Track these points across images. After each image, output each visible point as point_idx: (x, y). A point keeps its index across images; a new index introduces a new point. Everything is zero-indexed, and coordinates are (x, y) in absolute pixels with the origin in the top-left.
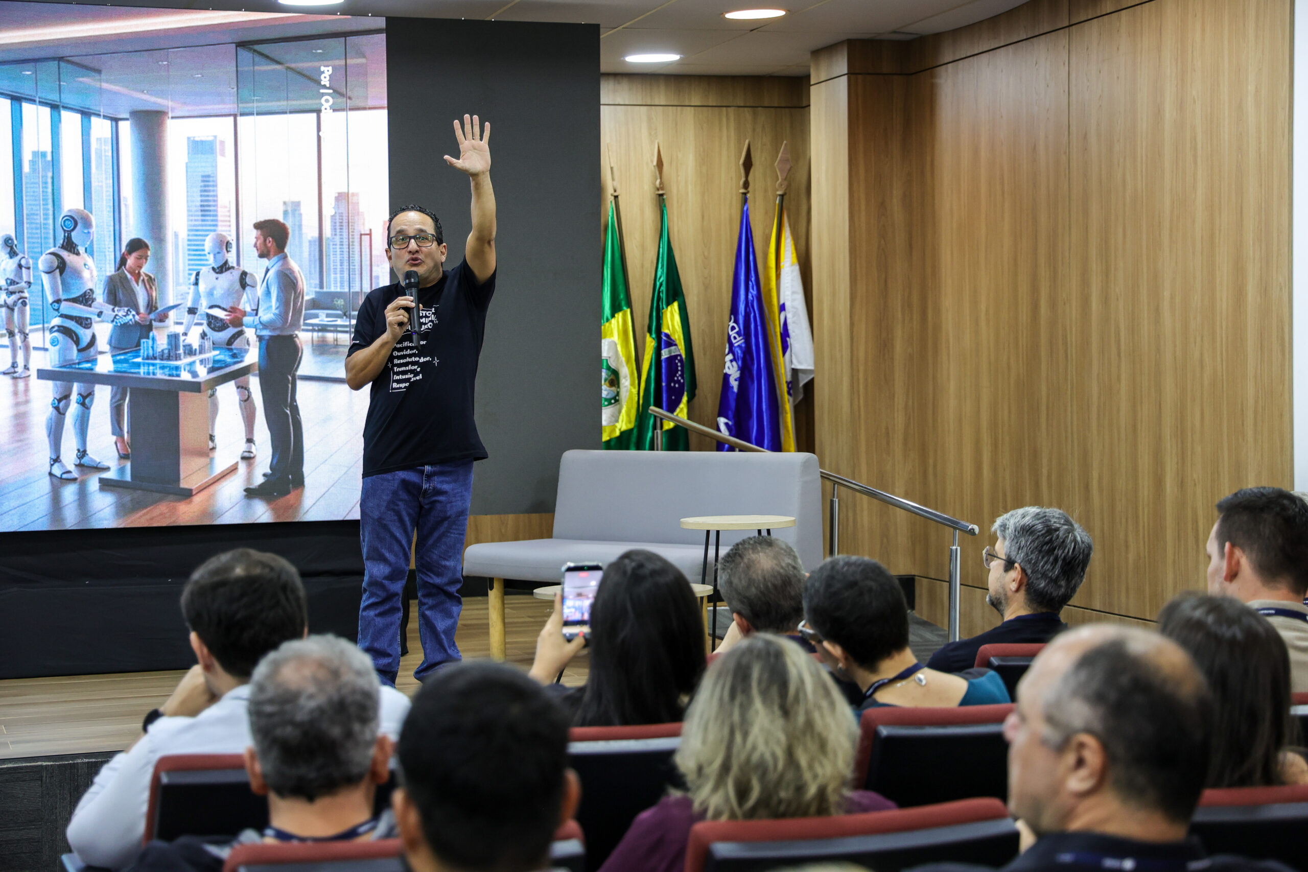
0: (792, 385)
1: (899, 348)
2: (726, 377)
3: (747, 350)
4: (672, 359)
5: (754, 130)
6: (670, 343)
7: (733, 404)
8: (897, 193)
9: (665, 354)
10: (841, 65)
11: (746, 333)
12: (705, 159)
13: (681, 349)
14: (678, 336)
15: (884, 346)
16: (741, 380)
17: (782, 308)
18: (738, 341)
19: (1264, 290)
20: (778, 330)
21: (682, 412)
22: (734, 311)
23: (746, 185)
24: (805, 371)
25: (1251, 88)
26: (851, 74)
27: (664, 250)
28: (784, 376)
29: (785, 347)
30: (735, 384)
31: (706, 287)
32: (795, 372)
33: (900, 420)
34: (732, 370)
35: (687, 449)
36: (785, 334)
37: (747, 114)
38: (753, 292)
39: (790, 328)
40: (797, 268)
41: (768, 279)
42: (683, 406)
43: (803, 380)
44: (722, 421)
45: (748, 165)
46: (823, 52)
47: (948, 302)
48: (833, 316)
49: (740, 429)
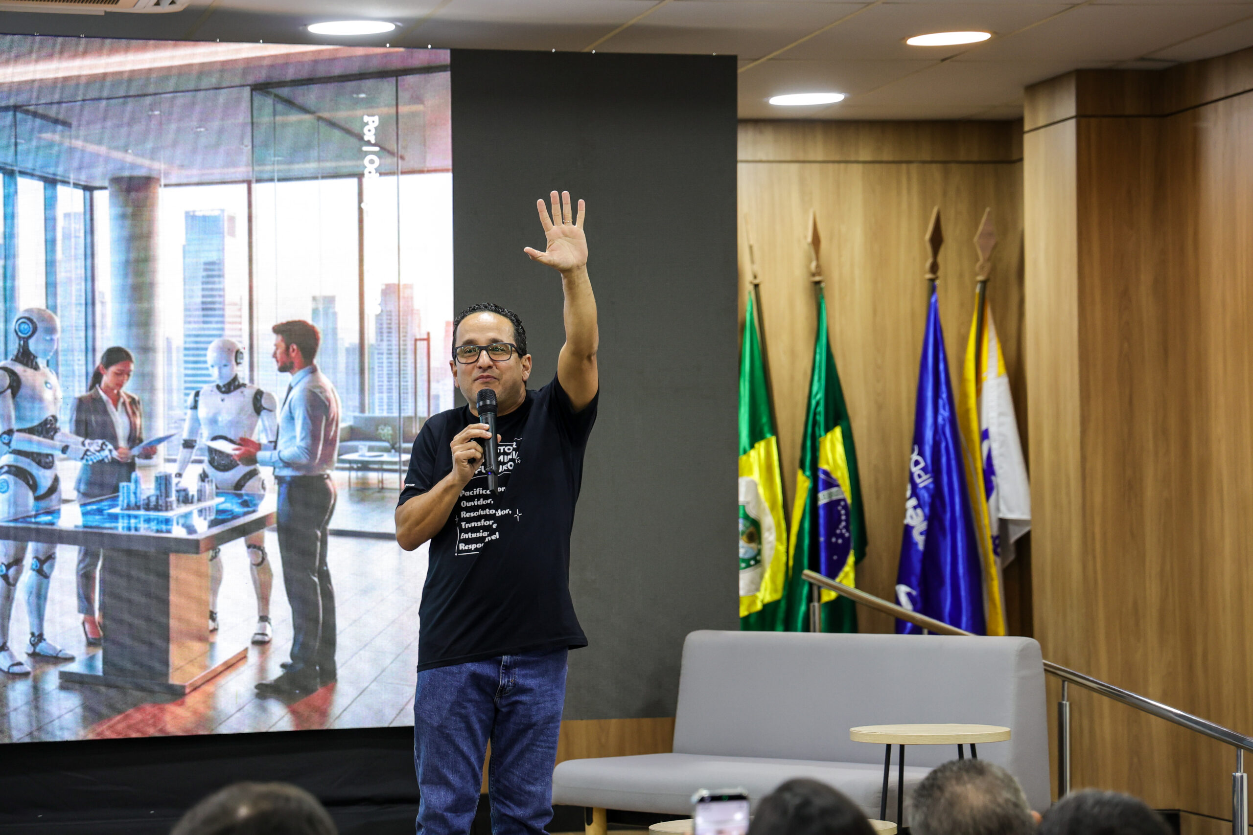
0: (1000, 541)
1: (1150, 491)
2: (908, 529)
3: (936, 492)
4: (832, 505)
5: (945, 193)
6: (830, 483)
7: (917, 566)
9: (823, 498)
10: (1067, 105)
11: (934, 470)
12: (877, 236)
13: (845, 491)
14: (842, 474)
15: (1129, 488)
16: (928, 533)
17: (985, 435)
18: (924, 481)
20: (980, 466)
21: (847, 578)
22: (918, 439)
23: (934, 268)
24: (1017, 522)
26: (1080, 116)
27: (821, 358)
28: (988, 529)
29: (989, 488)
30: (919, 539)
31: (880, 407)
32: (1003, 523)
33: (1153, 590)
34: (916, 519)
35: (855, 630)
36: (989, 471)
37: (936, 171)
38: (944, 413)
39: (996, 462)
40: (1004, 381)
41: (965, 396)
42: (849, 569)
43: (1015, 535)
45: (937, 241)
47: (1219, 428)
49: (928, 602)
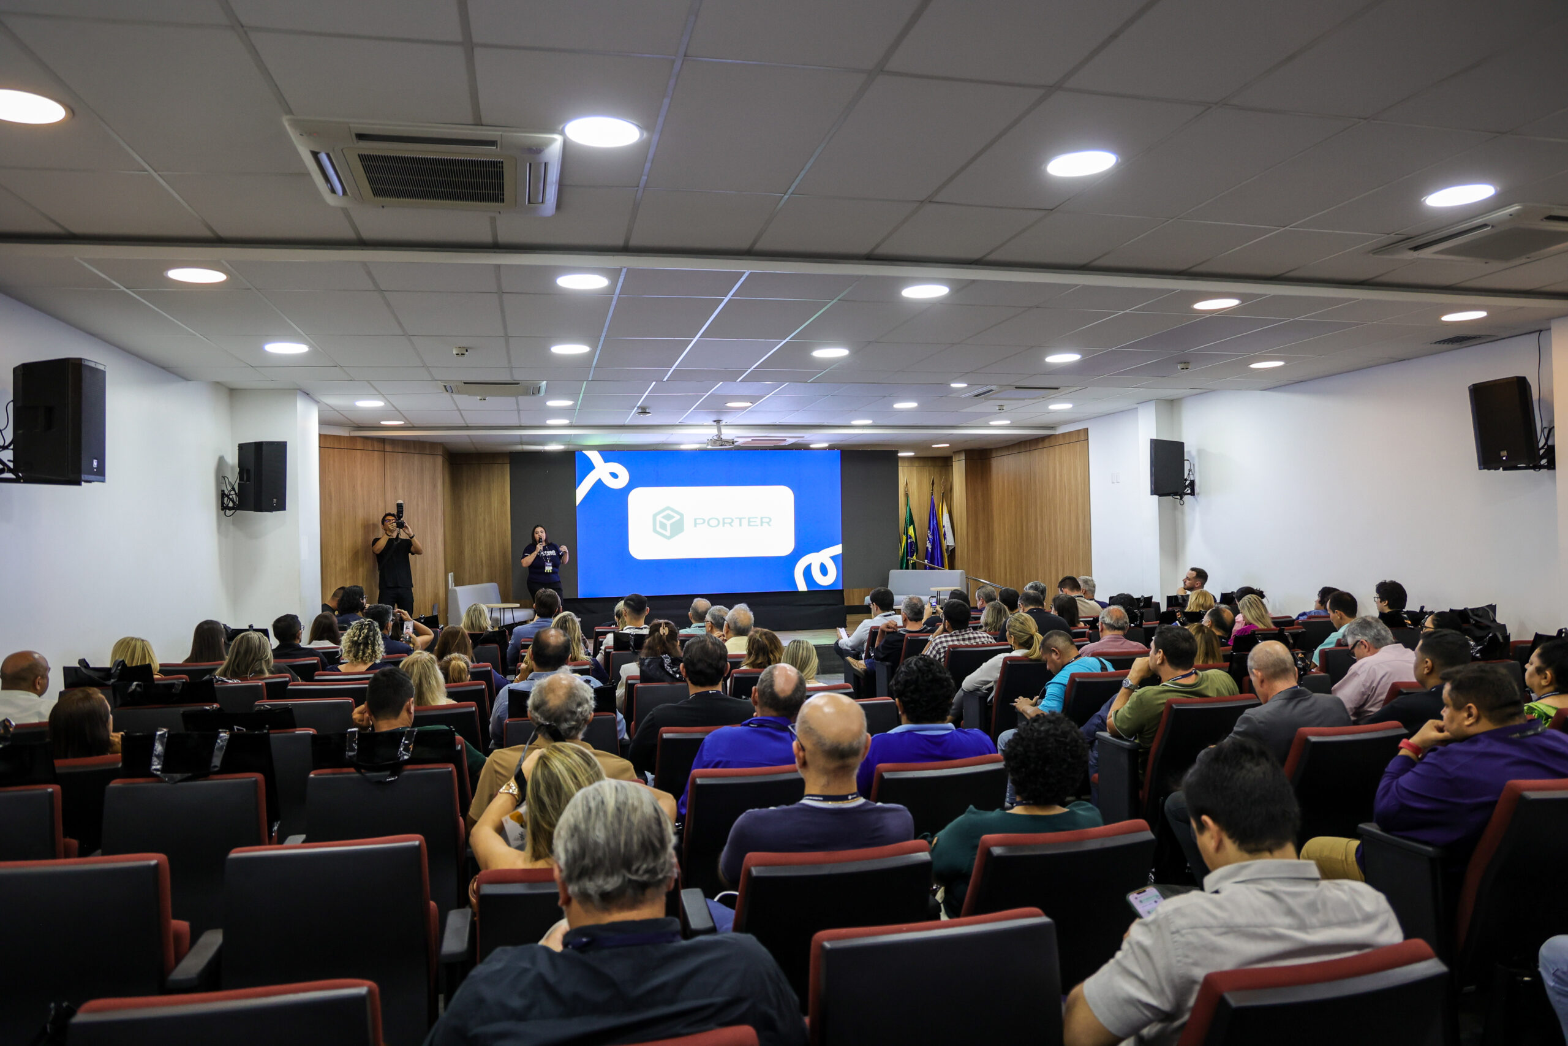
0: (947, 550)
1: (981, 539)
2: (927, 548)
3: (933, 539)
4: (911, 542)
5: (934, 473)
6: (911, 538)
7: (929, 556)
8: (980, 494)
9: (909, 541)
10: (963, 457)
11: (933, 534)
12: (920, 483)
13: (914, 539)
14: (913, 536)
15: (977, 539)
16: (932, 548)
17: (944, 527)
18: (931, 537)
19: (1084, 525)
20: (943, 533)
21: (914, 557)
22: (929, 528)
23: (932, 490)
24: (951, 546)
25: (1079, 472)
26: (966, 459)
27: (908, 508)
28: (945, 547)
29: (945, 539)
30: (930, 550)
31: (920, 520)
32: (948, 546)
33: (982, 560)
34: (929, 545)
35: (916, 569)
36: (945, 534)
37: (932, 468)
38: (935, 522)
39: (946, 533)
40: (948, 515)
41: (939, 518)
42: (914, 556)
43: (950, 549)
44: (926, 561)
45: (933, 484)
46: (958, 452)
47: (996, 525)
48: (961, 529)
49: (932, 562)
